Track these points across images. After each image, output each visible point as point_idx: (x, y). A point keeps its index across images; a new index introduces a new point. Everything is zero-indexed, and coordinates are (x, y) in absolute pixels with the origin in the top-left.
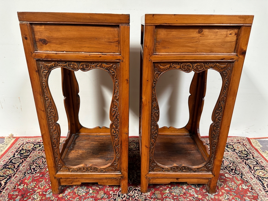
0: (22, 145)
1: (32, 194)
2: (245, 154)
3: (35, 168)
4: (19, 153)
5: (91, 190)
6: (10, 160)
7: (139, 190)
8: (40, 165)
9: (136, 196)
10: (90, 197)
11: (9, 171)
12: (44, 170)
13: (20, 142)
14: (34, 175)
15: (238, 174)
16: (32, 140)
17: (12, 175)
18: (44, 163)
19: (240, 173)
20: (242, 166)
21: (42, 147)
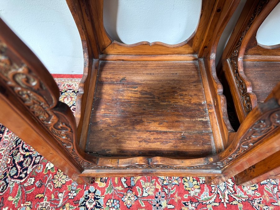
3: (22, 162)
8: (31, 153)
12: (42, 166)
14: (25, 182)
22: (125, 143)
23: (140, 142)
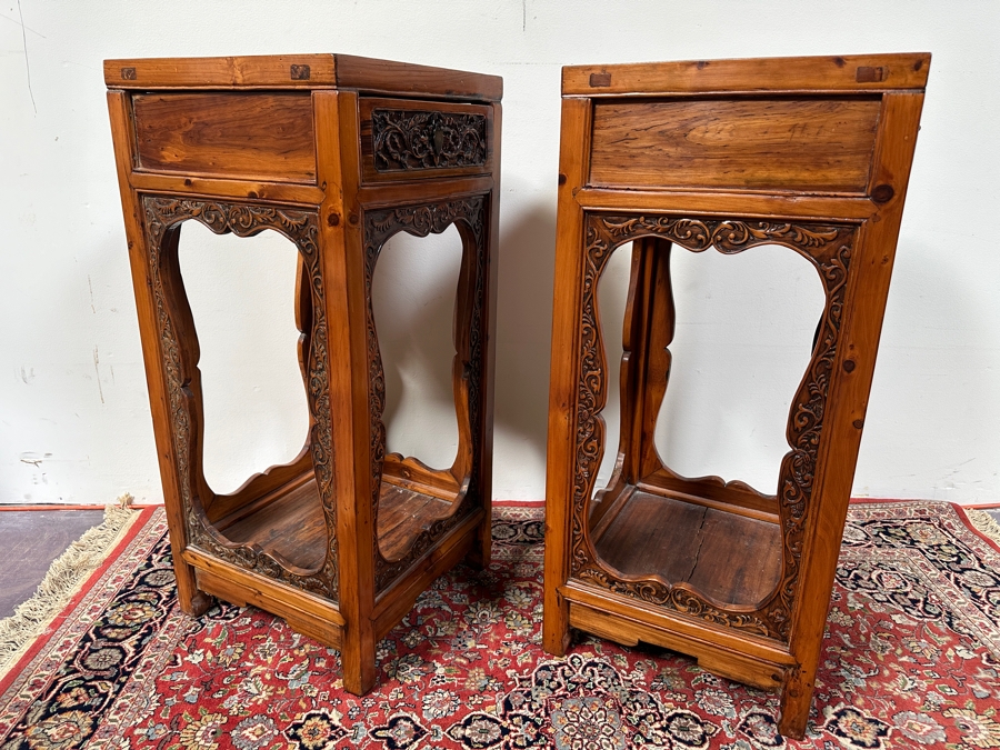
1: (238, 680)
2: (953, 556)
4: (164, 554)
5: (438, 665)
6: (138, 578)
7: (605, 666)
9: (600, 683)
10: (442, 687)
11: (141, 609)
14: (234, 622)
15: (937, 616)
17: (157, 621)
19: (944, 613)
20: (947, 591)
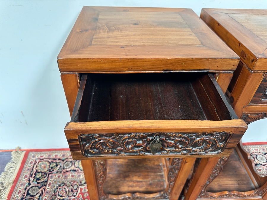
0: (35, 164)
4: (34, 177)
6: (26, 192)
8: (64, 198)
13: (32, 158)
16: (45, 155)
18: (68, 195)
21: (59, 166)
22: (120, 188)
23: (128, 187)
